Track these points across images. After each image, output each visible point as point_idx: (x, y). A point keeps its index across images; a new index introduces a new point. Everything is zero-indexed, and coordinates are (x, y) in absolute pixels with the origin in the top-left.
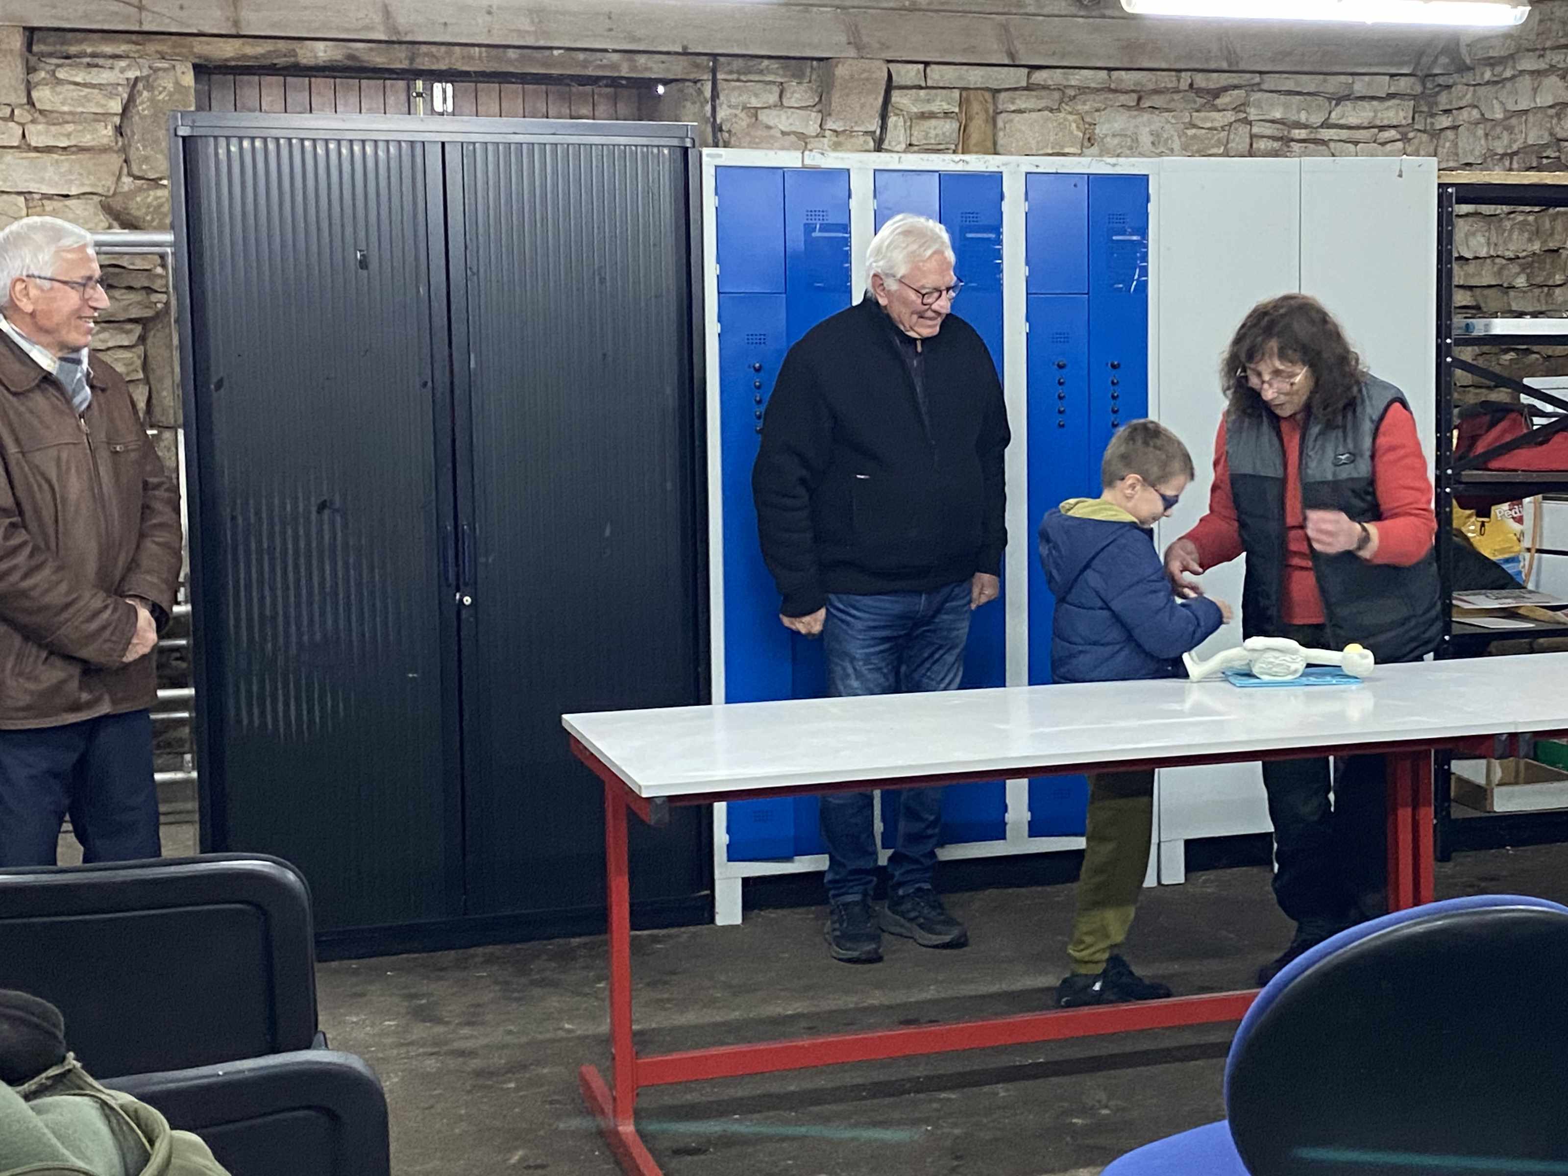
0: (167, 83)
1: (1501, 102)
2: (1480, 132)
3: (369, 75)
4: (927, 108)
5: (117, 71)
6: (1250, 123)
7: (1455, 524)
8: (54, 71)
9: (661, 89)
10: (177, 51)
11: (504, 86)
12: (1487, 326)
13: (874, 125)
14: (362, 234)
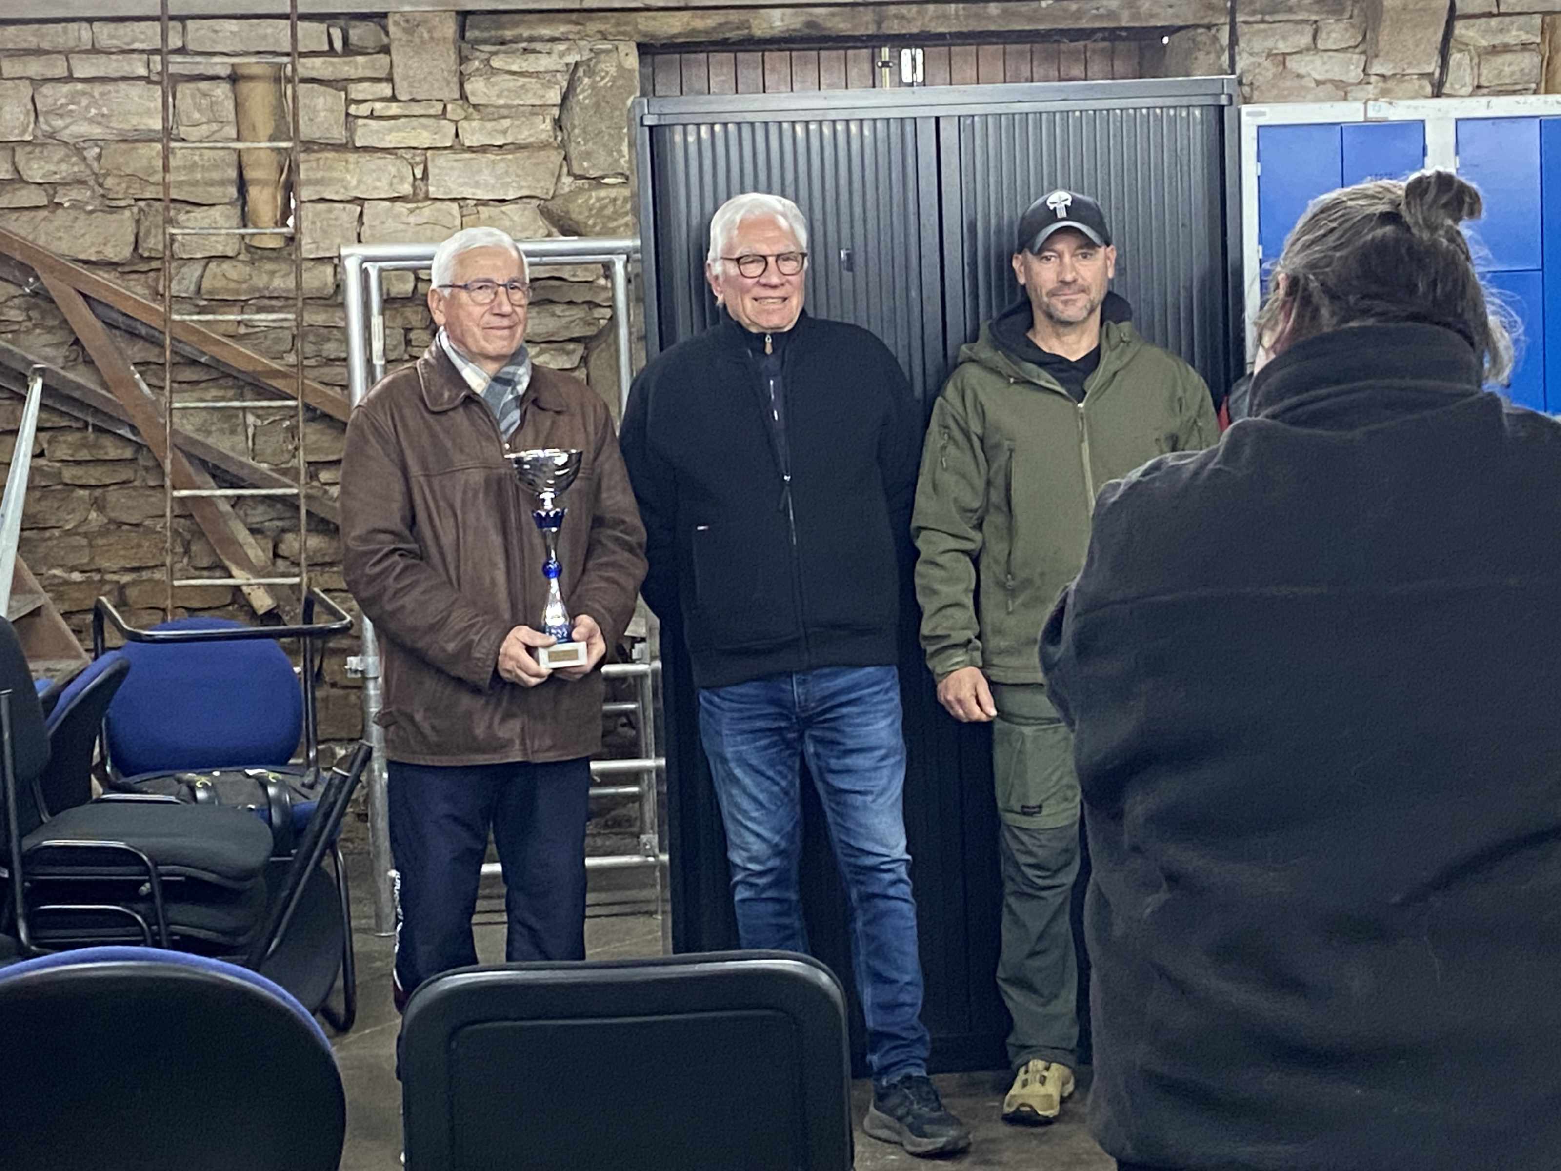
0: (608, 67)
3: (829, 44)
4: (1498, 40)
5: (555, 56)
8: (488, 60)
9: (1167, 40)
10: (622, 29)
11: (983, 48)
13: (1433, 67)
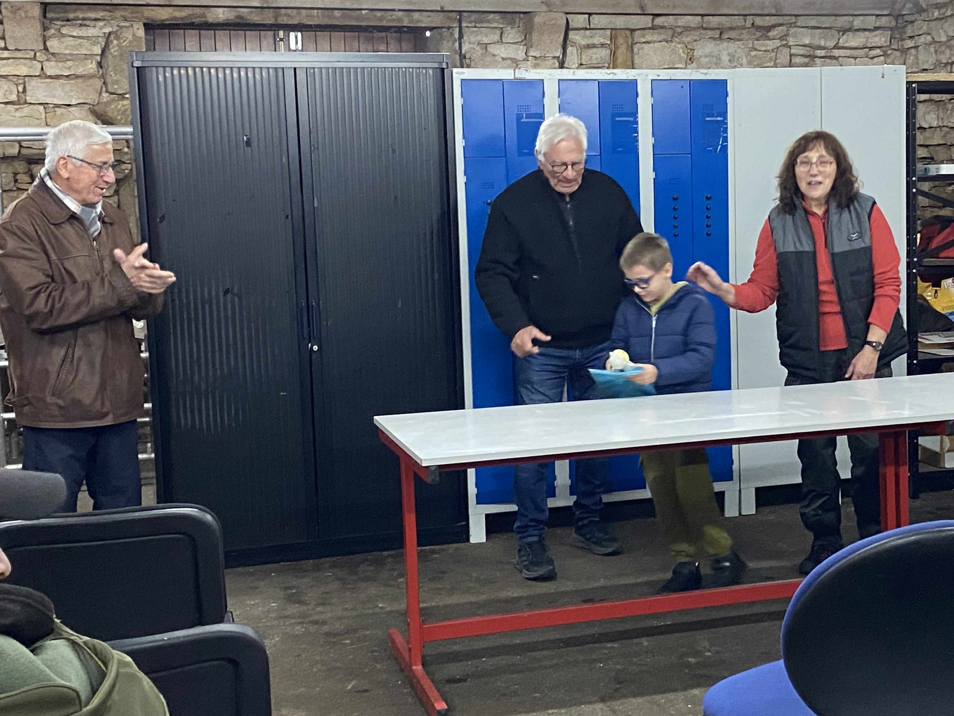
0: (128, 35)
1: (945, 31)
2: (932, 50)
3: (252, 28)
4: (590, 42)
5: (97, 29)
6: (790, 47)
7: (919, 292)
8: (60, 29)
9: (428, 34)
10: (134, 15)
11: (333, 34)
12: (938, 169)
13: (559, 53)
14: (247, 126)
